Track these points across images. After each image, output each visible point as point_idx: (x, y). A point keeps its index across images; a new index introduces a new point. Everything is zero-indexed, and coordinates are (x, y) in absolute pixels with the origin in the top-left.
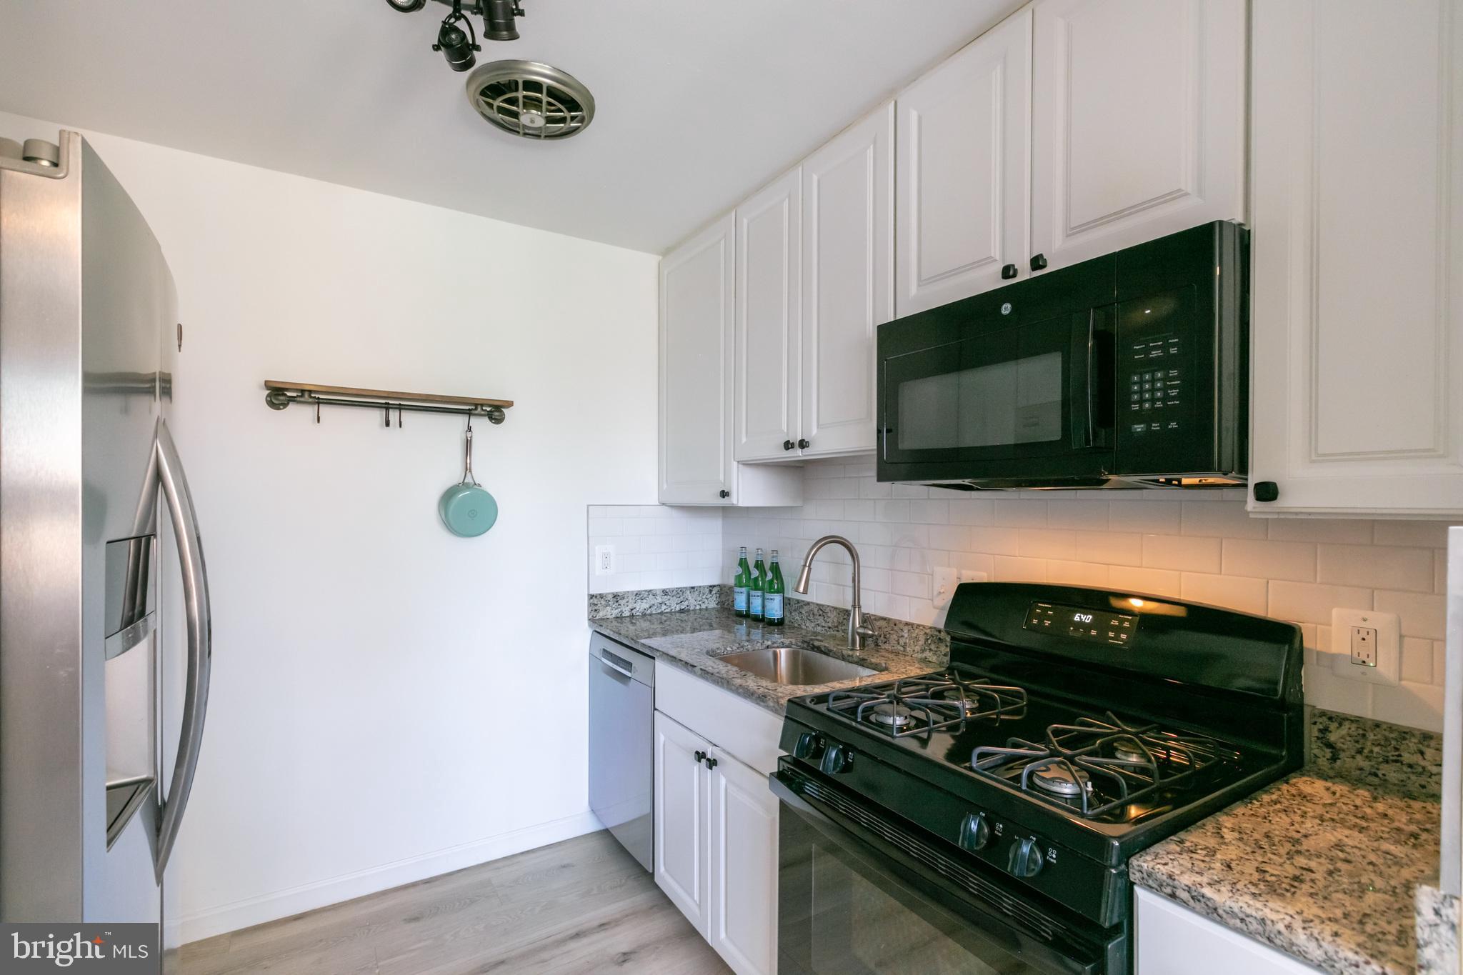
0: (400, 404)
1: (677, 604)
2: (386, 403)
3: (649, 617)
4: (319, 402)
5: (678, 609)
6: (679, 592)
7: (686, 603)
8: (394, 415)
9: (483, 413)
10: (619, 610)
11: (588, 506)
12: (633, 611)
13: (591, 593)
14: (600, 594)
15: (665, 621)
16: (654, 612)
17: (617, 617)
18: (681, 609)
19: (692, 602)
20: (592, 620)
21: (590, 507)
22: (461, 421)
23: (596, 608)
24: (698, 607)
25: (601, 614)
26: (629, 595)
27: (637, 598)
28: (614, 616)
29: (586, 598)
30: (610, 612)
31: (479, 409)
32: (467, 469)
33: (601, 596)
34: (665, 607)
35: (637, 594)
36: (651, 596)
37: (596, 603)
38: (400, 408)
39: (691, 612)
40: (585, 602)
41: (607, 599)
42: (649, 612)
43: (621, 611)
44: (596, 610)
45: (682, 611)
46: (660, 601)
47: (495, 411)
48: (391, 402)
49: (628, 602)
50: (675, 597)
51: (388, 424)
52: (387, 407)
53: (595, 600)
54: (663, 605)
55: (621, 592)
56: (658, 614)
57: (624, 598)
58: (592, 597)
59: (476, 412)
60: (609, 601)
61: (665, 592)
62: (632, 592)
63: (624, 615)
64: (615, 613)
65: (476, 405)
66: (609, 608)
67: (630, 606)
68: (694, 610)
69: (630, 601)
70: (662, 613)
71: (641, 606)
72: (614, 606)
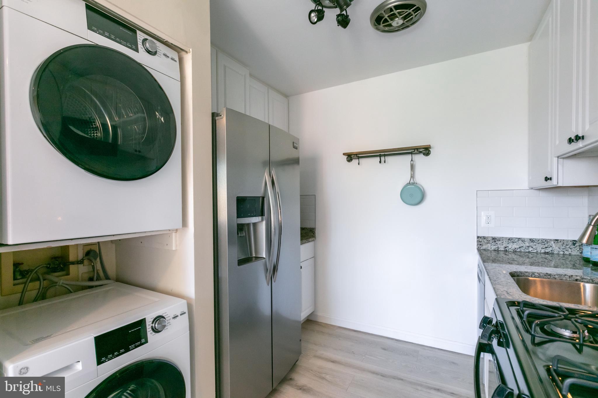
0: (385, 154)
1: (542, 248)
2: (380, 155)
3: (519, 253)
4: (359, 158)
5: (543, 251)
6: (544, 242)
7: (551, 249)
8: (383, 159)
9: (417, 152)
10: (497, 246)
11: (477, 191)
12: (506, 248)
13: (480, 235)
14: (483, 237)
15: (532, 257)
16: (523, 251)
17: (495, 250)
18: (545, 252)
19: (556, 248)
20: (479, 250)
21: (478, 192)
22: (409, 157)
23: (481, 243)
24: (562, 253)
25: (484, 247)
26: (504, 239)
27: (509, 241)
28: (492, 249)
29: (476, 238)
30: (491, 247)
31: (416, 151)
32: (412, 177)
33: (484, 238)
34: (532, 249)
35: (509, 239)
36: (520, 242)
37: (481, 241)
38: (385, 155)
39: (555, 255)
40: (476, 239)
41: (488, 239)
42: (519, 250)
43: (498, 247)
44: (481, 245)
45: (545, 253)
46: (527, 244)
47: (426, 151)
48: (382, 154)
49: (502, 243)
50: (540, 244)
51: (380, 162)
52: (380, 156)
53: (481, 240)
54: (530, 248)
55: (498, 237)
56: (526, 252)
57: (500, 240)
58: (478, 237)
59: (414, 152)
60: (489, 241)
61: (532, 240)
62: (506, 238)
63: (500, 249)
64: (493, 247)
65: (415, 149)
66: (489, 245)
67: (504, 245)
68: (558, 254)
69: (504, 242)
70: (529, 252)
71: (512, 246)
72: (493, 244)
